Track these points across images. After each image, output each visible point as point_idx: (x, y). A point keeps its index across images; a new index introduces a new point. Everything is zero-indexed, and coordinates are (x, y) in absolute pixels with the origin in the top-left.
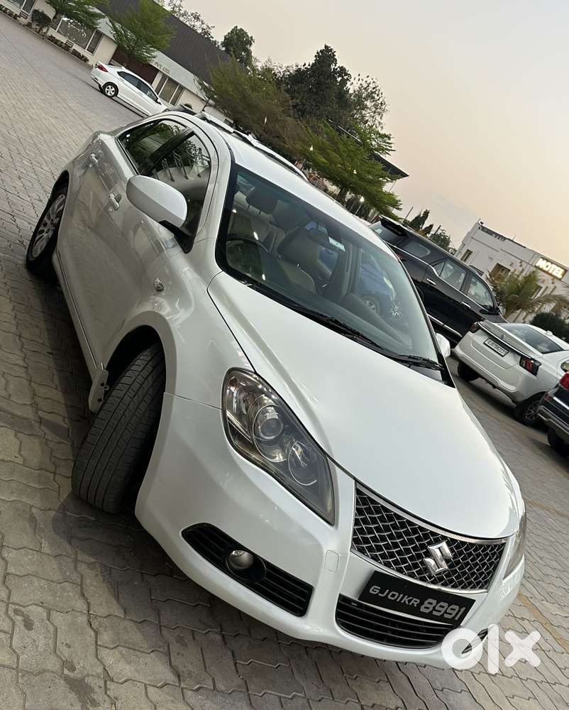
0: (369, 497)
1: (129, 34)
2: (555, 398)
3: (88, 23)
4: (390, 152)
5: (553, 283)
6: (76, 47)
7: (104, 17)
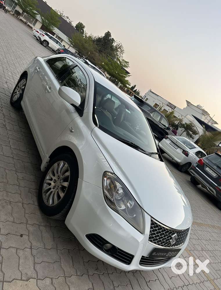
0: (155, 222)
1: (46, 21)
2: (197, 168)
3: (33, 16)
4: (128, 67)
5: (182, 117)
6: (29, 23)
7: (38, 15)
